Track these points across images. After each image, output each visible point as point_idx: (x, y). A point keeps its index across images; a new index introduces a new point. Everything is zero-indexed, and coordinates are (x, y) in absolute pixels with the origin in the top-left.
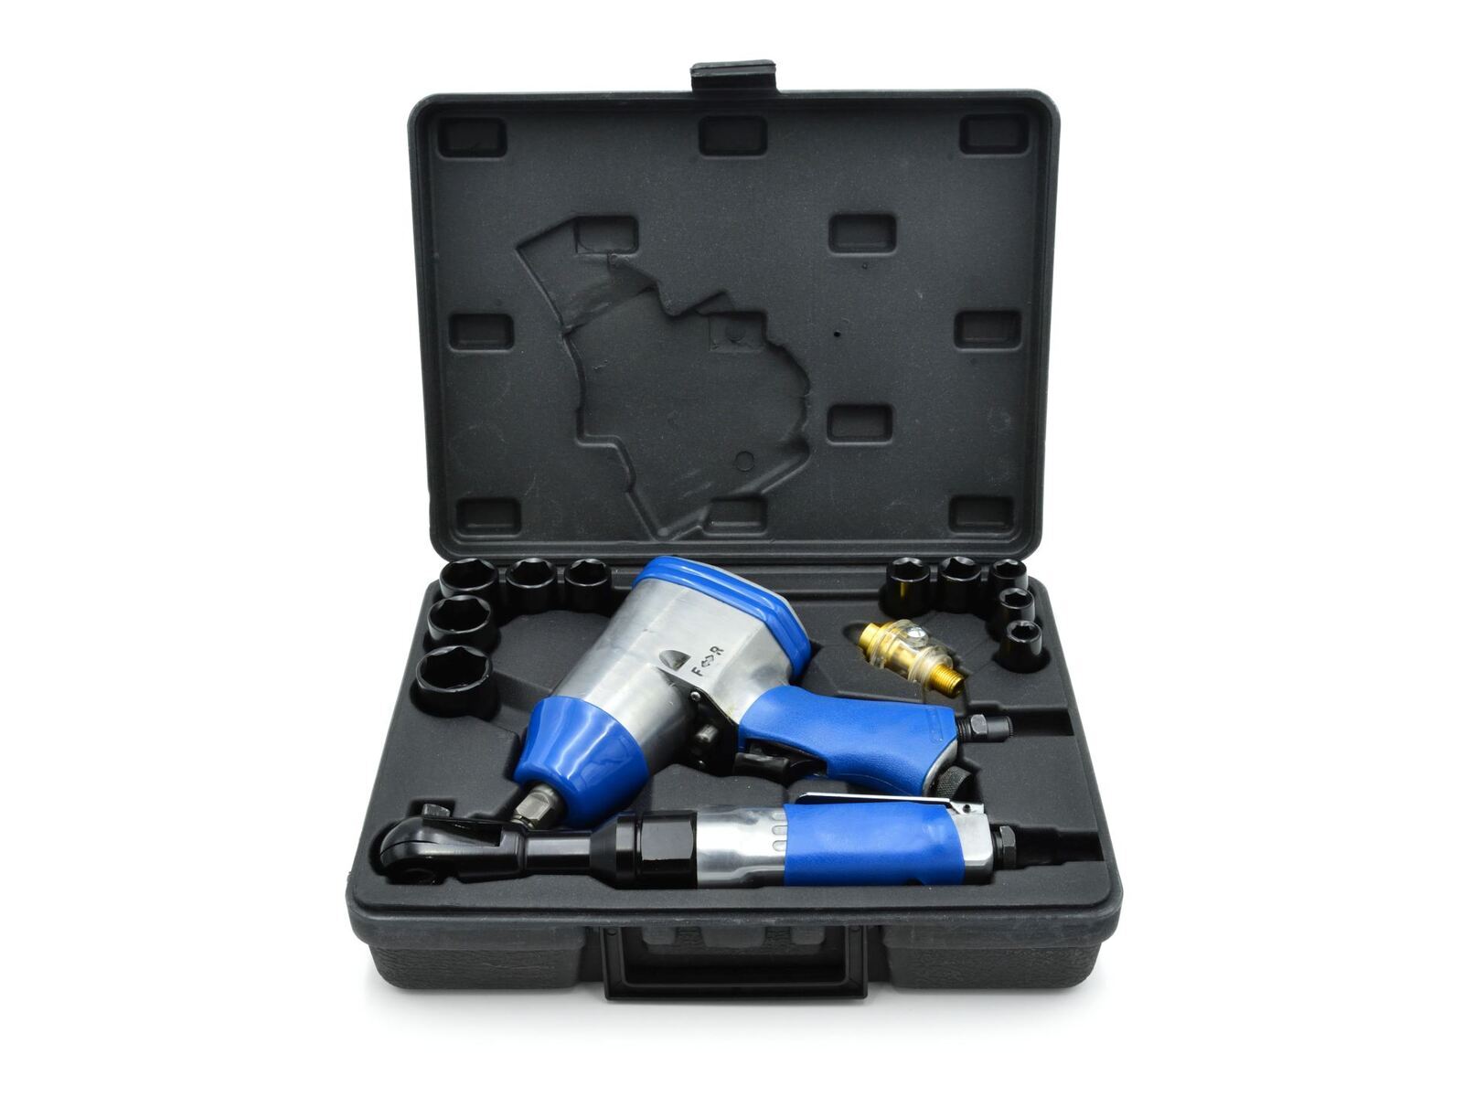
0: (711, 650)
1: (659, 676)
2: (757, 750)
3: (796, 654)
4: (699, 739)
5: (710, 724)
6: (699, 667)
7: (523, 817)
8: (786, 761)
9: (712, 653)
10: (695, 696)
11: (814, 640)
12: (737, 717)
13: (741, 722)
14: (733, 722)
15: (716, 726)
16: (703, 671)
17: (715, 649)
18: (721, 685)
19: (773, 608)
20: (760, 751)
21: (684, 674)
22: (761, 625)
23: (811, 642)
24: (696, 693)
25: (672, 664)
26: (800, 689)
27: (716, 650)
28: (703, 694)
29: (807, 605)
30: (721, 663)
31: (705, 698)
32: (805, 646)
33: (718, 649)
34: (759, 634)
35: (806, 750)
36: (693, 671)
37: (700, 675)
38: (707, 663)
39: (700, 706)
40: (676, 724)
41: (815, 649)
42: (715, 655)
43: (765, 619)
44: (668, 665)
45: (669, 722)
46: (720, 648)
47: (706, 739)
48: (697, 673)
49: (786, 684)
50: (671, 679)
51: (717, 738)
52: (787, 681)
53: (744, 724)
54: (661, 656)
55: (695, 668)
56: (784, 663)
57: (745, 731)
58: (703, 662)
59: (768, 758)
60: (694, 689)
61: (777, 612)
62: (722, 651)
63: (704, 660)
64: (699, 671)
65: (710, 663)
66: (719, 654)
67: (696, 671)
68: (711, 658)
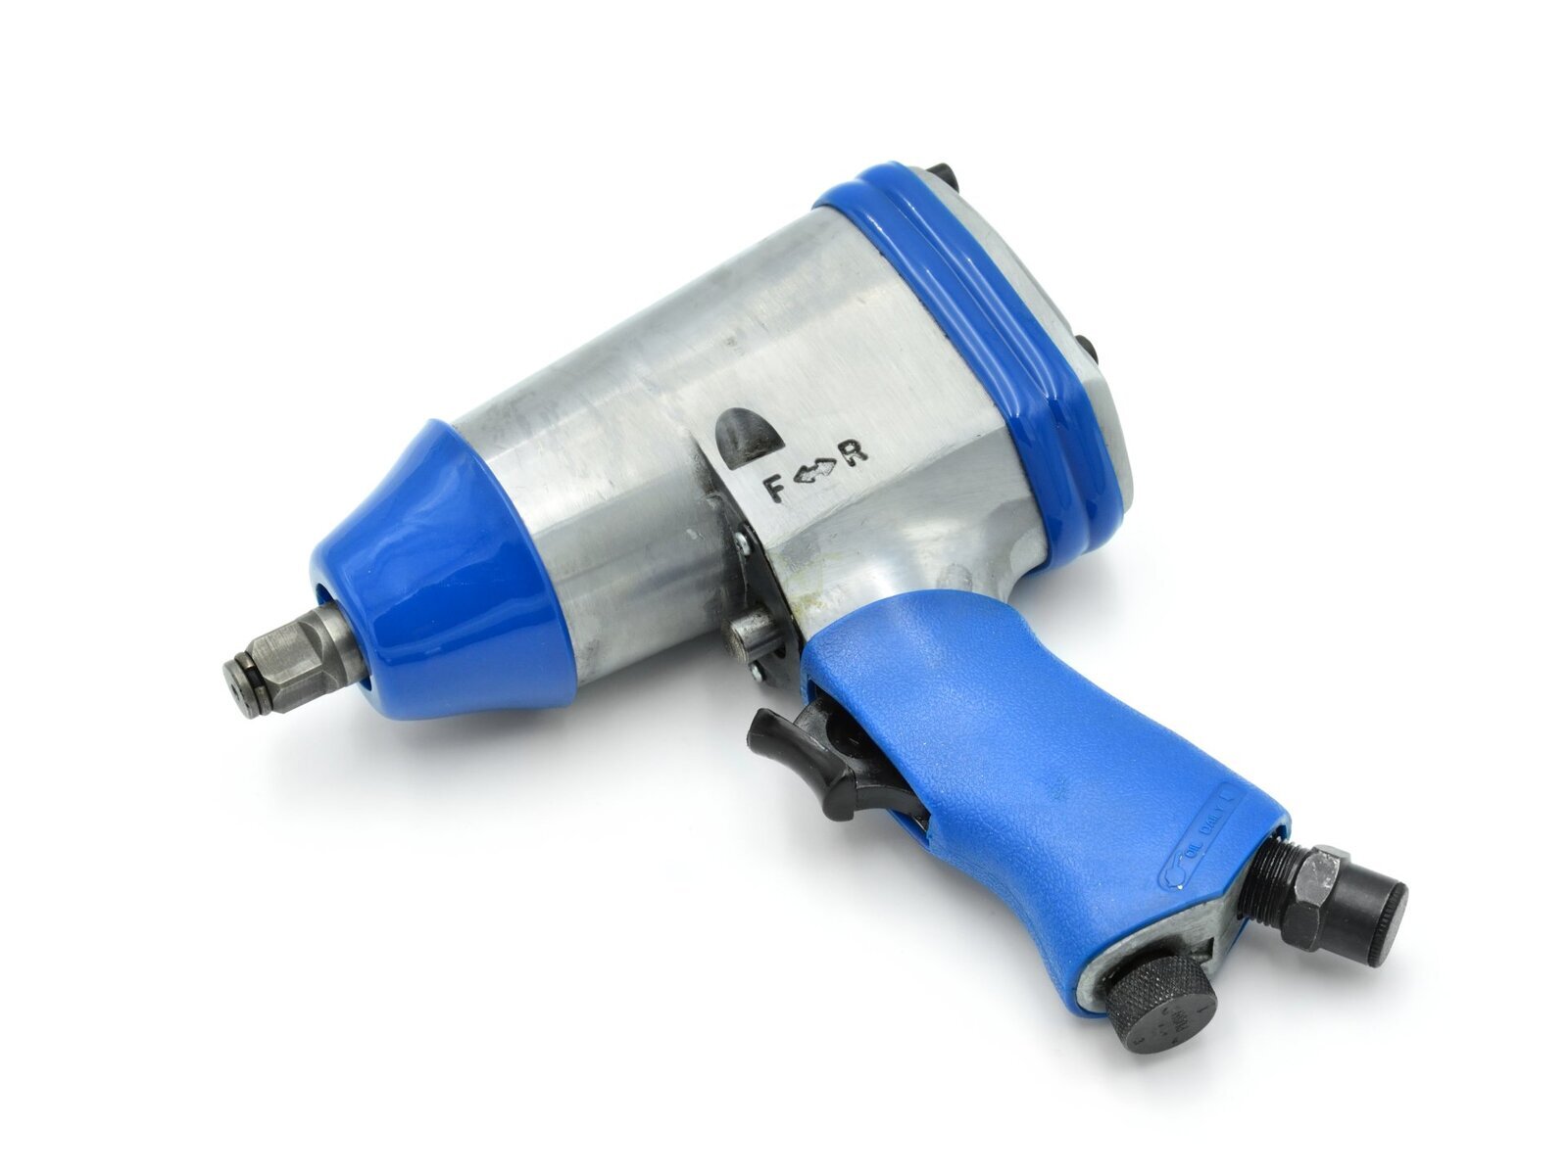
0: (842, 447)
1: (689, 462)
2: (820, 715)
5: (761, 612)
6: (787, 480)
9: (837, 454)
10: (739, 542)
13: (812, 640)
14: (799, 629)
15: (775, 623)
16: (790, 489)
17: (849, 448)
21: (744, 484)
22: (993, 422)
24: (742, 538)
25: (745, 441)
27: (851, 449)
28: (756, 545)
30: (846, 482)
31: (757, 555)
33: (857, 448)
34: (976, 446)
36: (768, 483)
37: (777, 499)
38: (812, 474)
39: (750, 567)
42: (842, 460)
46: (863, 450)
47: (741, 638)
48: (774, 491)
50: (714, 480)
53: (815, 648)
54: (724, 420)
55: (777, 477)
57: (810, 665)
58: (804, 469)
60: (744, 526)
62: (865, 457)
63: (810, 464)
64: (780, 488)
65: (816, 478)
66: (852, 463)
67: (774, 484)
68: (829, 465)
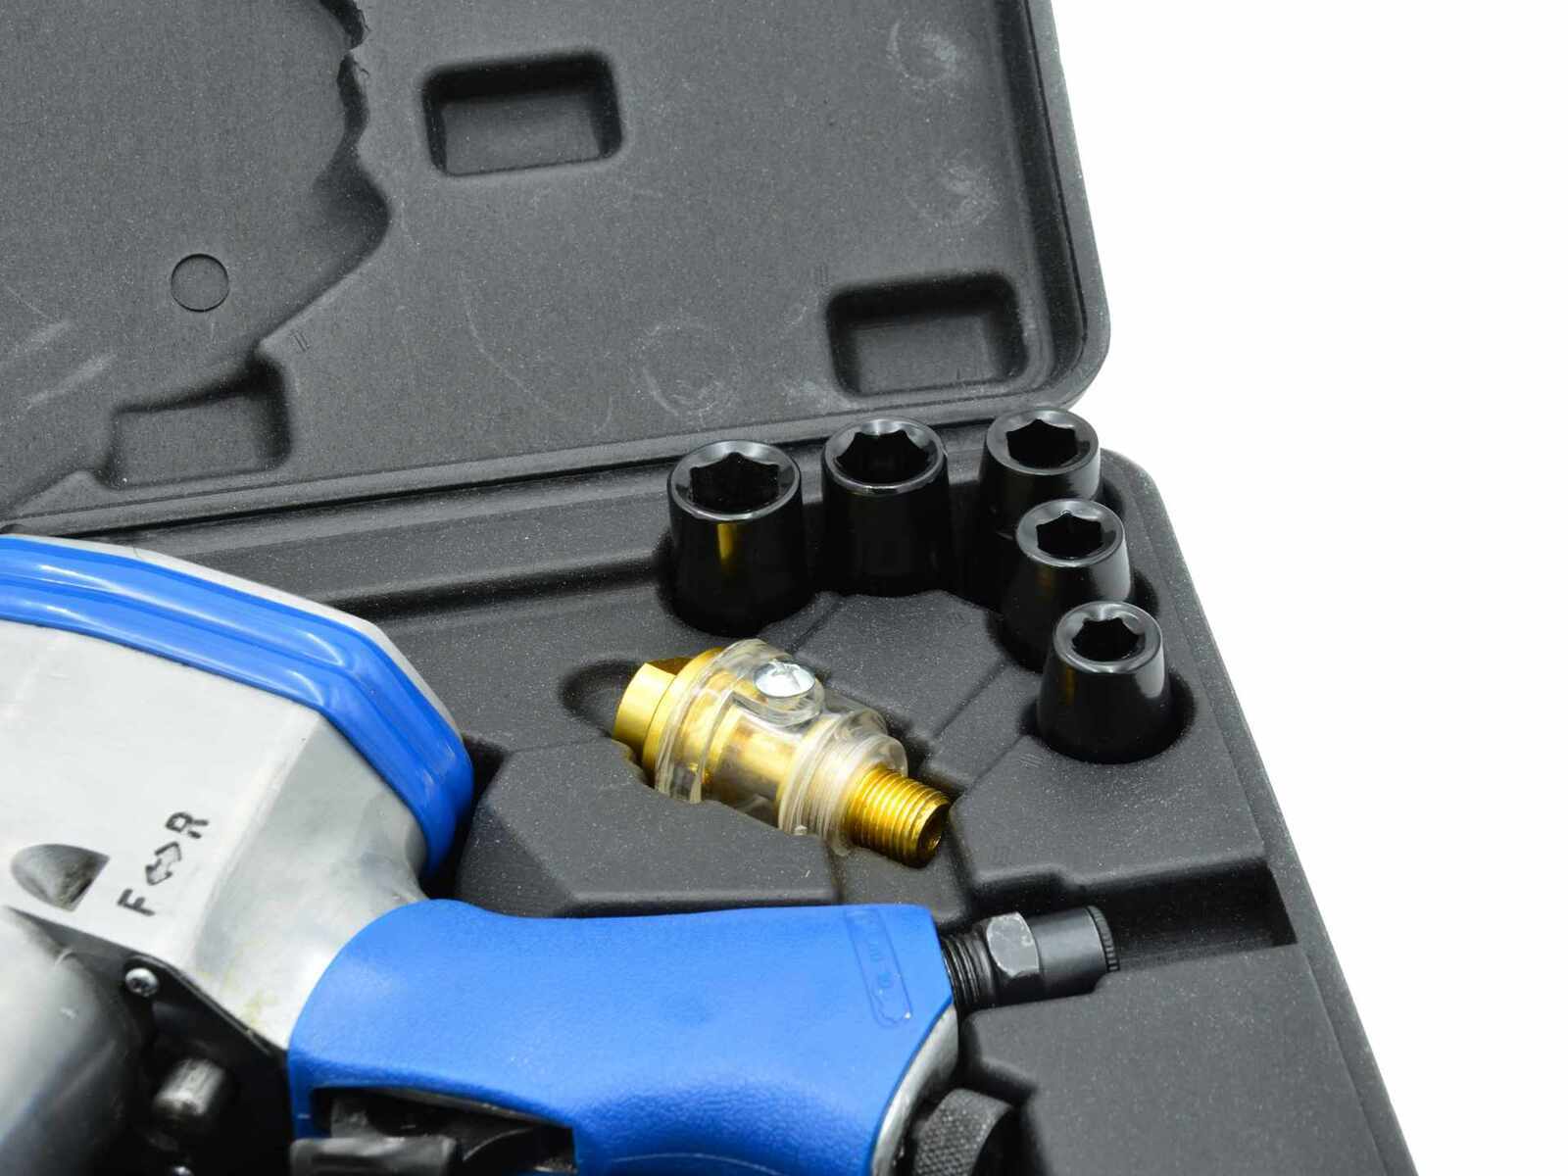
0: (170, 825)
1: (16, 935)
2: (354, 1119)
3: (429, 786)
4: (167, 1110)
5: (198, 1056)
6: (141, 889)
8: (446, 1145)
9: (172, 836)
10: (139, 982)
11: (476, 736)
12: (276, 1023)
13: (292, 1041)
14: (266, 1044)
15: (216, 1062)
16: (152, 896)
17: (180, 822)
18: (213, 938)
19: (340, 663)
20: (364, 1121)
21: (97, 916)
22: (308, 722)
23: (468, 743)
24: (141, 973)
25: (52, 885)
26: (460, 906)
27: (183, 822)
28: (164, 974)
29: (440, 623)
30: (204, 864)
31: (170, 982)
32: (451, 761)
33: (189, 820)
34: (309, 750)
35: (505, 1103)
36: (123, 901)
37: (148, 912)
38: (160, 872)
39: (160, 1009)
40: (89, 1073)
41: (485, 764)
42: (182, 838)
43: (321, 702)
44: (40, 893)
45: (69, 1069)
46: (196, 816)
47: (188, 1107)
48: (138, 907)
49: (413, 896)
50: (56, 937)
51: (225, 1098)
52: (415, 887)
53: (302, 1046)
54: (16, 870)
55: (127, 893)
56: (398, 826)
57: (308, 1068)
58: (150, 869)
59: (393, 1144)
60: (134, 960)
61: (352, 673)
62: (204, 823)
63: (153, 861)
64: (140, 901)
65: (171, 869)
66: (196, 835)
67: (132, 900)
68: (171, 853)
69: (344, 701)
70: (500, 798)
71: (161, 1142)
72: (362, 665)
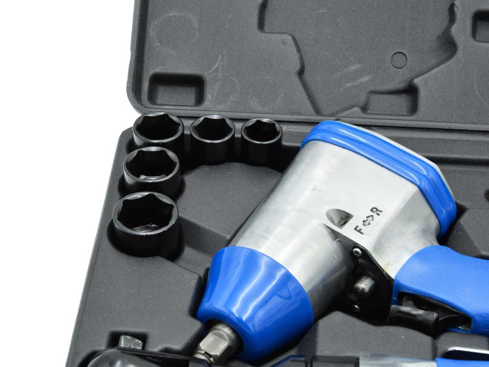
0: (372, 210)
1: (325, 232)
2: (410, 302)
3: (444, 213)
4: (357, 289)
5: (368, 276)
6: (361, 226)
7: (206, 353)
8: (435, 315)
9: (372, 213)
10: (356, 252)
11: (459, 202)
12: (392, 271)
13: (396, 277)
14: (389, 276)
15: (373, 279)
16: (364, 229)
17: (374, 210)
18: (379, 244)
19: (425, 173)
20: (412, 304)
21: (348, 231)
22: (416, 189)
23: (456, 203)
24: (358, 250)
25: (336, 220)
26: (449, 249)
28: (364, 251)
29: (453, 168)
30: (380, 222)
31: (365, 254)
32: (451, 207)
33: (377, 210)
34: (413, 197)
35: (454, 307)
36: (356, 229)
37: (362, 233)
38: (367, 223)
39: (360, 260)
40: (337, 274)
41: (461, 211)
42: (375, 215)
43: (418, 184)
44: (333, 222)
45: (333, 272)
46: (379, 209)
47: (363, 289)
48: (359, 231)
49: (436, 244)
50: (335, 235)
51: (373, 289)
52: (437, 242)
53: (399, 279)
54: (328, 214)
55: (357, 227)
56: (434, 223)
57: (399, 285)
58: (364, 221)
59: (421, 312)
60: (356, 245)
61: (428, 177)
62: (381, 212)
63: (365, 219)
64: (360, 230)
65: (370, 222)
66: (378, 214)
67: (358, 229)
68: (371, 218)
69: (425, 185)
70: (464, 221)
71: (353, 297)
72: (431, 175)
